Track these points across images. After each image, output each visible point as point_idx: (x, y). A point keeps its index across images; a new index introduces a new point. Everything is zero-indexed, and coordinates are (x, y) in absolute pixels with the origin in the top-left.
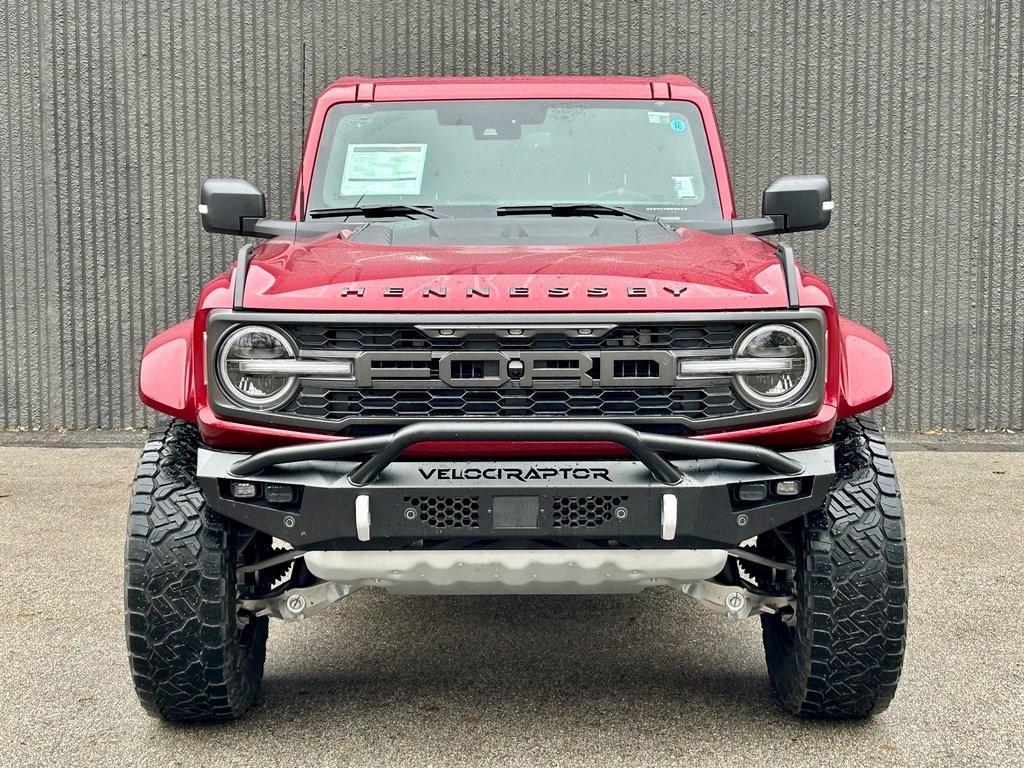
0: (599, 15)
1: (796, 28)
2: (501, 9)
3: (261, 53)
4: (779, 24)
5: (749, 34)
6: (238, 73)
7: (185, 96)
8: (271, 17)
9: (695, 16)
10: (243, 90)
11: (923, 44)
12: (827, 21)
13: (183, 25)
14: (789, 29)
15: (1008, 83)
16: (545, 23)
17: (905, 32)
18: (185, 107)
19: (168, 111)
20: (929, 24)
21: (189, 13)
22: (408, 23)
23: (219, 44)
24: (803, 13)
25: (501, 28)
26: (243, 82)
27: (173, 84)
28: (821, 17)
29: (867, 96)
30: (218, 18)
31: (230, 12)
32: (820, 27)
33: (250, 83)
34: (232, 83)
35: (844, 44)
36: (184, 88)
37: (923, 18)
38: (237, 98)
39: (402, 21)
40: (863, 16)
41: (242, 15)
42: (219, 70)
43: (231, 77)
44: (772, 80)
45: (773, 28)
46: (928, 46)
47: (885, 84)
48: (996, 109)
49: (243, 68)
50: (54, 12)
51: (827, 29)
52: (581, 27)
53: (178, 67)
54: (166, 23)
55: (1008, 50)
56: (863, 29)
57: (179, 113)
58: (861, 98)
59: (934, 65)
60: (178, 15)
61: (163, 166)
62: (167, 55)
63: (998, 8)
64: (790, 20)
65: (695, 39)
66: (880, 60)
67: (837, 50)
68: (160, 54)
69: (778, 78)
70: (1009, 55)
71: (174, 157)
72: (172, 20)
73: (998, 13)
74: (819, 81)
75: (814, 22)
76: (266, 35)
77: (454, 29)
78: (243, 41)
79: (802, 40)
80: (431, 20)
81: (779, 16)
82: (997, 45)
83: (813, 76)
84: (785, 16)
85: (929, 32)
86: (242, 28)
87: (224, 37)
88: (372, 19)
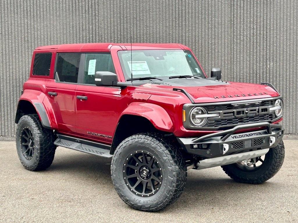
0: (125, 22)
1: (179, 25)
2: (98, 20)
3: (33, 32)
4: (174, 24)
5: (166, 27)
6: (26, 38)
7: (12, 44)
8: (35, 23)
9: (151, 22)
10: (28, 43)
11: (213, 29)
12: (187, 23)
13: (11, 25)
14: (177, 26)
15: (237, 40)
16: (111, 24)
17: (208, 26)
18: (12, 48)
19: (7, 48)
20: (215, 24)
21: (13, 22)
22: (73, 24)
23: (21, 30)
24: (180, 21)
25: (99, 25)
26: (28, 40)
27: (9, 41)
28: (186, 22)
29: (198, 43)
30: (21, 23)
31: (24, 21)
32: (185, 25)
33: (30, 41)
34: (25, 41)
35: (192, 29)
36: (12, 43)
37: (213, 22)
38: (26, 45)
39: (71, 24)
40: (197, 22)
41: (27, 23)
42: (21, 37)
43: (25, 39)
44: (172, 39)
45: (172, 25)
46: (215, 30)
47: (203, 40)
48: (234, 47)
49: (28, 37)
51: (187, 25)
52: (120, 25)
53: (10, 37)
54: (6, 25)
55: (237, 31)
56: (197, 25)
57: (10, 49)
58: (197, 44)
59: (216, 35)
60: (10, 23)
61: (6, 64)
62: (7, 33)
63: (234, 19)
64: (177, 23)
65: (151, 28)
66: (202, 33)
67: (190, 31)
68: (5, 33)
70: (237, 32)
71: (9, 61)
72: (8, 24)
73: (234, 20)
74: (185, 39)
75: (184, 23)
76: (34, 28)
77: (86, 26)
78: (28, 29)
79: (180, 28)
80: (79, 23)
81: (174, 22)
82: (234, 29)
83: (184, 38)
84: (176, 22)
85: (215, 26)
86: (27, 26)
87: (23, 28)
88: (63, 23)
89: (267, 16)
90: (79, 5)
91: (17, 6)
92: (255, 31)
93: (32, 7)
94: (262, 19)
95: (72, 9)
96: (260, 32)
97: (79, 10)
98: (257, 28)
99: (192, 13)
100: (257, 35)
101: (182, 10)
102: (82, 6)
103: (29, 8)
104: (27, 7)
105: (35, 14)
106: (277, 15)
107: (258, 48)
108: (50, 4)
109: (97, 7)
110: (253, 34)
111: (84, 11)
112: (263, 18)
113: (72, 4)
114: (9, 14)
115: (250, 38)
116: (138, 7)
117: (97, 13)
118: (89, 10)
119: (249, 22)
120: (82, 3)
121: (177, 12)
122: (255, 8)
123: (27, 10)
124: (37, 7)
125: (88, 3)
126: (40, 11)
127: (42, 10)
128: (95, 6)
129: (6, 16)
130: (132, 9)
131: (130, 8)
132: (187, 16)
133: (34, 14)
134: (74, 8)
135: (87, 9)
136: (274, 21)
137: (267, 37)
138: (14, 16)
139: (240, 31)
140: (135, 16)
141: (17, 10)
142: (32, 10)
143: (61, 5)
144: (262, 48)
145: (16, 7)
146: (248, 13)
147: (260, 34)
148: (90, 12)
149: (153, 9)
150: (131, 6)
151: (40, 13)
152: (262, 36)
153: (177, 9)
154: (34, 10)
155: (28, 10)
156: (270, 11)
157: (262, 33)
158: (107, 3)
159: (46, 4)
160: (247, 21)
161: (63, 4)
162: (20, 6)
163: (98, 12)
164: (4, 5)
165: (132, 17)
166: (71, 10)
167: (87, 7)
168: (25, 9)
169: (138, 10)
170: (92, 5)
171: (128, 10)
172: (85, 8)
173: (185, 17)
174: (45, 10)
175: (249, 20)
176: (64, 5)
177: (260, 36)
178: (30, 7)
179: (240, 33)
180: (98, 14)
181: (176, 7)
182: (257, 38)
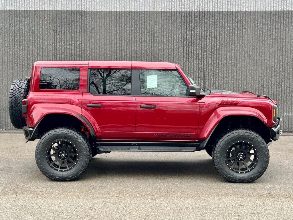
1: (15, 45)
5: (5, 46)
12: (21, 44)
14: (13, 45)
17: (37, 46)
20: (42, 45)
24: (16, 42)
29: (30, 59)
32: (20, 45)
35: (25, 48)
37: (41, 44)
40: (29, 43)
44: (10, 56)
46: (42, 50)
47: (34, 57)
51: (21, 45)
55: (59, 51)
56: (29, 45)
58: (29, 60)
59: (44, 53)
63: (57, 42)
64: (13, 43)
66: (32, 52)
67: (23, 50)
69: (11, 55)
74: (20, 56)
75: (18, 44)
79: (16, 48)
81: (11, 43)
83: (18, 55)
84: (12, 43)
85: (42, 47)
89: (82, 40)
92: (73, 51)
94: (78, 43)
96: (77, 52)
98: (74, 49)
99: (25, 36)
100: (74, 55)
101: (17, 34)
106: (89, 40)
110: (72, 54)
115: (69, 57)
119: (68, 44)
121: (13, 35)
122: (73, 34)
132: (21, 39)
136: (87, 45)
137: (82, 57)
139: (62, 51)
146: (68, 37)
147: (77, 54)
153: (13, 33)
156: (84, 37)
160: (67, 44)
173: (20, 39)
175: (68, 43)
179: (62, 53)
181: (12, 31)
182: (74, 57)
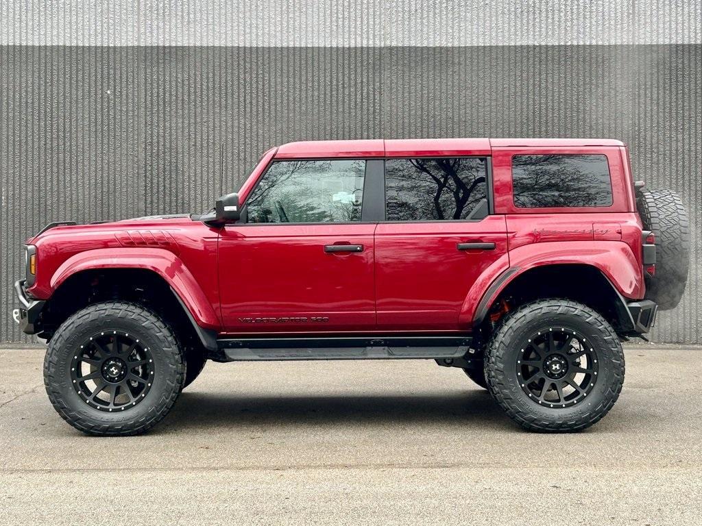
0: (431, 125)
2: (380, 121)
3: (255, 144)
6: (242, 154)
7: (214, 166)
8: (260, 125)
10: (245, 164)
13: (214, 130)
15: (645, 160)
16: (403, 129)
18: (214, 172)
19: (205, 174)
21: (217, 124)
22: (331, 129)
23: (232, 139)
25: (380, 131)
26: (245, 159)
27: (208, 160)
28: (547, 126)
30: (232, 126)
31: (239, 123)
33: (248, 159)
34: (239, 160)
36: (214, 162)
38: (242, 167)
39: (328, 128)
41: (245, 124)
42: (232, 153)
43: (239, 156)
48: (639, 173)
49: (245, 151)
50: (146, 123)
52: (422, 131)
53: (211, 151)
54: (205, 129)
57: (211, 175)
60: (211, 125)
61: (202, 203)
62: (205, 145)
68: (202, 145)
70: (646, 146)
71: (208, 198)
72: (208, 127)
73: (639, 125)
76: (257, 135)
77: (356, 132)
78: (245, 138)
80: (344, 128)
82: (639, 140)
86: (245, 131)
87: (235, 136)
88: (313, 127)
90: (343, 92)
91: (226, 94)
93: (254, 96)
95: (331, 101)
97: (344, 102)
102: (349, 95)
103: (248, 97)
104: (245, 96)
105: (260, 109)
107: (687, 178)
108: (288, 91)
109: (377, 97)
111: (353, 104)
112: (696, 122)
113: (331, 91)
114: (211, 107)
116: (456, 99)
117: (377, 107)
118: (362, 102)
120: (350, 90)
123: (245, 101)
124: (264, 96)
125: (362, 90)
126: (269, 102)
127: (273, 101)
128: (374, 95)
129: (205, 111)
130: (444, 100)
131: (441, 100)
133: (257, 109)
134: (334, 99)
135: (359, 100)
138: (220, 113)
140: (450, 115)
141: (226, 100)
142: (254, 102)
143: (310, 93)
144: (693, 177)
145: (223, 95)
148: (365, 107)
149: (485, 102)
150: (444, 96)
151: (269, 107)
152: (693, 154)
154: (258, 101)
155: (248, 101)
157: (693, 148)
158: (397, 90)
159: (282, 90)
161: (313, 90)
162: (233, 94)
163: (380, 106)
164: (202, 92)
165: (444, 116)
166: (328, 102)
167: (359, 96)
168: (242, 99)
169: (456, 103)
170: (368, 93)
171: (438, 103)
172: (356, 98)
174: (279, 101)
176: (316, 94)
177: (690, 155)
178: (251, 96)
180: (380, 109)
